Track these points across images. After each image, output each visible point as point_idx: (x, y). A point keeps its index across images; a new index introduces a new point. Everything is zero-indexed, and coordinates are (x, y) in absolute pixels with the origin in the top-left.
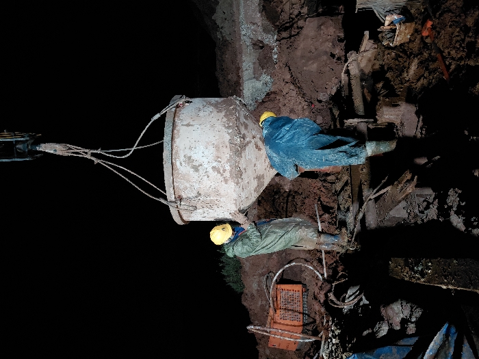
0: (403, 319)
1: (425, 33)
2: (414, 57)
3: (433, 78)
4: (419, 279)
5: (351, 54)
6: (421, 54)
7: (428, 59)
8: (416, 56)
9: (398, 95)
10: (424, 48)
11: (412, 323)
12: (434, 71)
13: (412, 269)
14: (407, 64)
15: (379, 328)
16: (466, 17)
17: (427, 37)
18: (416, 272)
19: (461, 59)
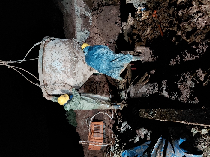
0: (145, 134)
1: (154, 16)
2: (149, 25)
3: (157, 35)
4: (151, 117)
5: (124, 23)
6: (152, 24)
7: (155, 26)
8: (150, 25)
9: (143, 41)
10: (153, 22)
11: (149, 135)
12: (157, 32)
13: (149, 113)
14: (146, 28)
15: (136, 138)
16: (169, 10)
17: (154, 17)
18: (150, 115)
19: (167, 27)
